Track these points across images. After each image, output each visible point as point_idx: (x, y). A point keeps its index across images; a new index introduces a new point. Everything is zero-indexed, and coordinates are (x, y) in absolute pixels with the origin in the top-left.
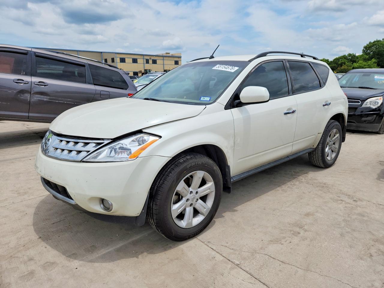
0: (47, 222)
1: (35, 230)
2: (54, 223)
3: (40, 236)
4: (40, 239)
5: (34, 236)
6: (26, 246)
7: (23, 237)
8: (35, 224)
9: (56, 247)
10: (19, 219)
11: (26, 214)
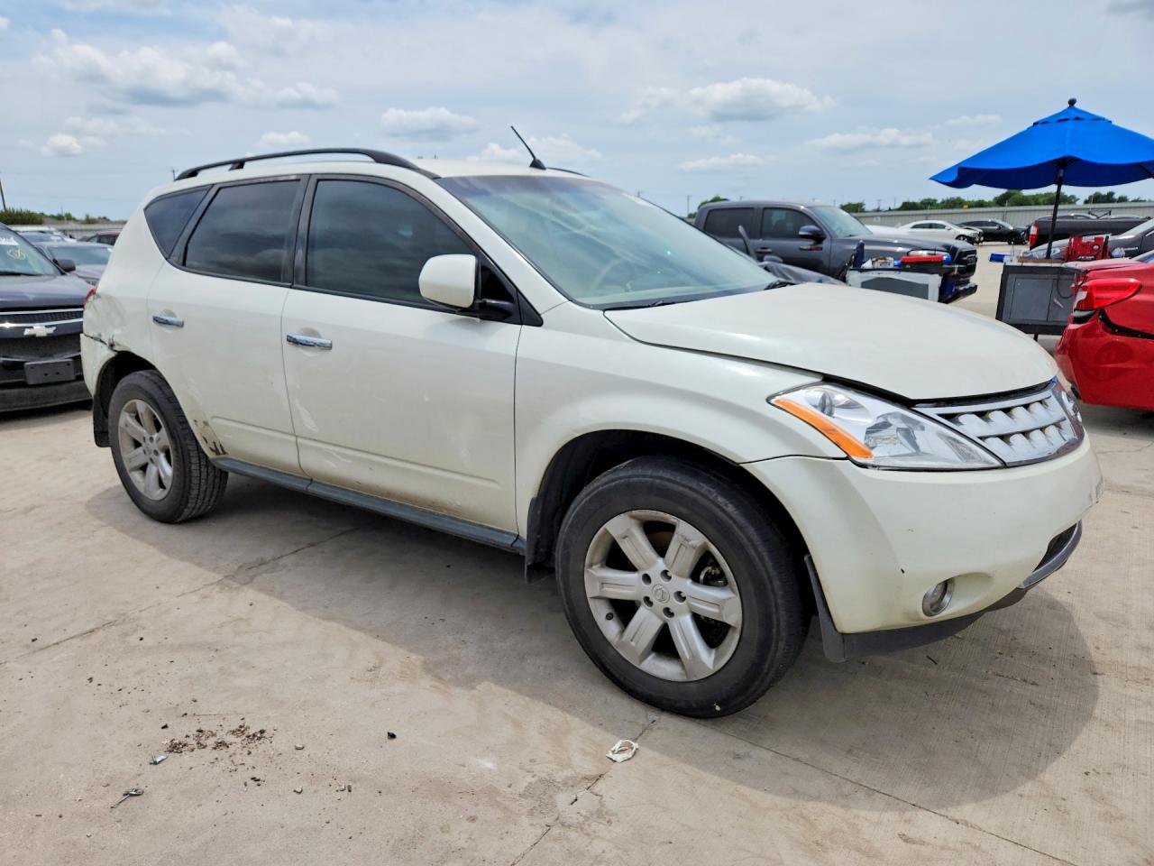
0: (1047, 698)
1: (1095, 697)
2: (1034, 684)
3: (1092, 677)
4: (1098, 671)
5: (1108, 687)
6: (1142, 677)
7: (1141, 703)
8: (1085, 715)
9: (1076, 636)
10: (1123, 766)
11: (1087, 773)
